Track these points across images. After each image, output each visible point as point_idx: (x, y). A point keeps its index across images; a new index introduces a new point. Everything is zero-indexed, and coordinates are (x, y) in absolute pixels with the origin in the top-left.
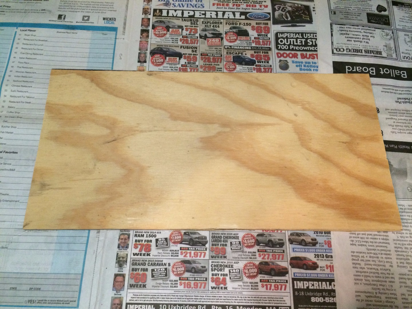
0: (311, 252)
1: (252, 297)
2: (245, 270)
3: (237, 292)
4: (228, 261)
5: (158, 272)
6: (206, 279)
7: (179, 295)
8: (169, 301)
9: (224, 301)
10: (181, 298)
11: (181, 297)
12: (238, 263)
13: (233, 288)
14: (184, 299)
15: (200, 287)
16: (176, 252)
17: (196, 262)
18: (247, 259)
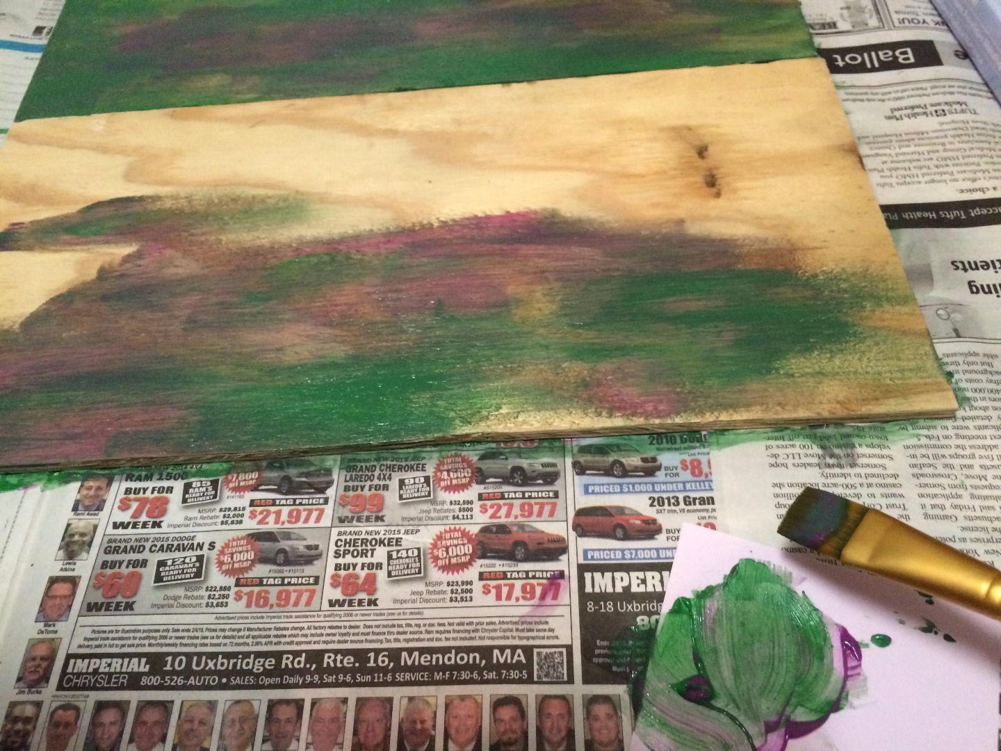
0: (641, 492)
1: (450, 624)
2: (435, 551)
3: (405, 611)
4: (388, 528)
5: (177, 567)
6: (317, 579)
7: (227, 627)
8: (196, 646)
9: (363, 638)
10: (233, 637)
11: (235, 633)
12: (418, 531)
13: (395, 601)
14: (242, 637)
15: (296, 604)
16: (237, 513)
17: (292, 536)
18: (445, 522)
